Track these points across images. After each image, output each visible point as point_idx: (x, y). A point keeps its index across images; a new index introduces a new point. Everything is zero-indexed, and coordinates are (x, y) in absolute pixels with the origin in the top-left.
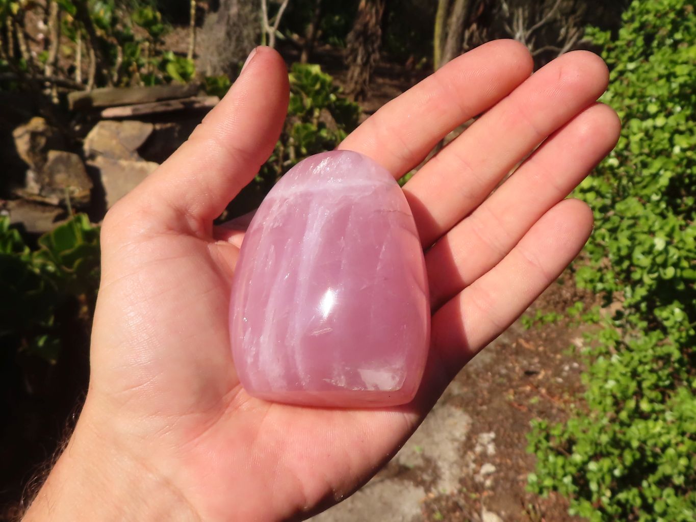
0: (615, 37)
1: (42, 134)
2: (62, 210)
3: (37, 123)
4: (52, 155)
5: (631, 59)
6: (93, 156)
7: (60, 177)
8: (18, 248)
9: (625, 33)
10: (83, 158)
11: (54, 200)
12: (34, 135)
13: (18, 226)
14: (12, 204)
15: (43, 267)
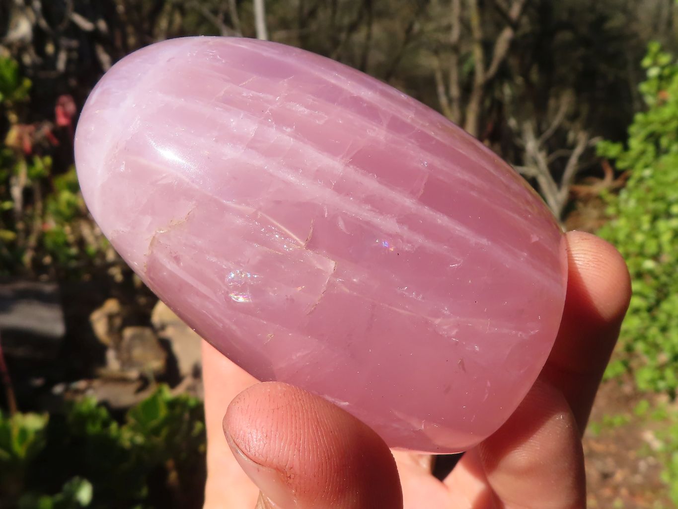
0: (626, 148)
1: (117, 315)
2: (144, 382)
3: (112, 305)
4: (129, 332)
5: (646, 166)
6: (163, 327)
7: (138, 352)
8: (106, 424)
9: (635, 144)
10: (155, 330)
11: (133, 374)
12: (111, 317)
13: (104, 404)
14: (96, 383)
15: (132, 440)
